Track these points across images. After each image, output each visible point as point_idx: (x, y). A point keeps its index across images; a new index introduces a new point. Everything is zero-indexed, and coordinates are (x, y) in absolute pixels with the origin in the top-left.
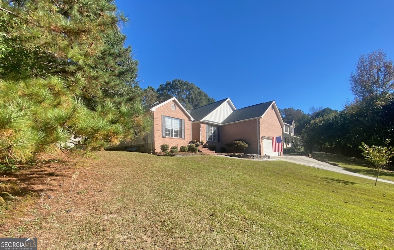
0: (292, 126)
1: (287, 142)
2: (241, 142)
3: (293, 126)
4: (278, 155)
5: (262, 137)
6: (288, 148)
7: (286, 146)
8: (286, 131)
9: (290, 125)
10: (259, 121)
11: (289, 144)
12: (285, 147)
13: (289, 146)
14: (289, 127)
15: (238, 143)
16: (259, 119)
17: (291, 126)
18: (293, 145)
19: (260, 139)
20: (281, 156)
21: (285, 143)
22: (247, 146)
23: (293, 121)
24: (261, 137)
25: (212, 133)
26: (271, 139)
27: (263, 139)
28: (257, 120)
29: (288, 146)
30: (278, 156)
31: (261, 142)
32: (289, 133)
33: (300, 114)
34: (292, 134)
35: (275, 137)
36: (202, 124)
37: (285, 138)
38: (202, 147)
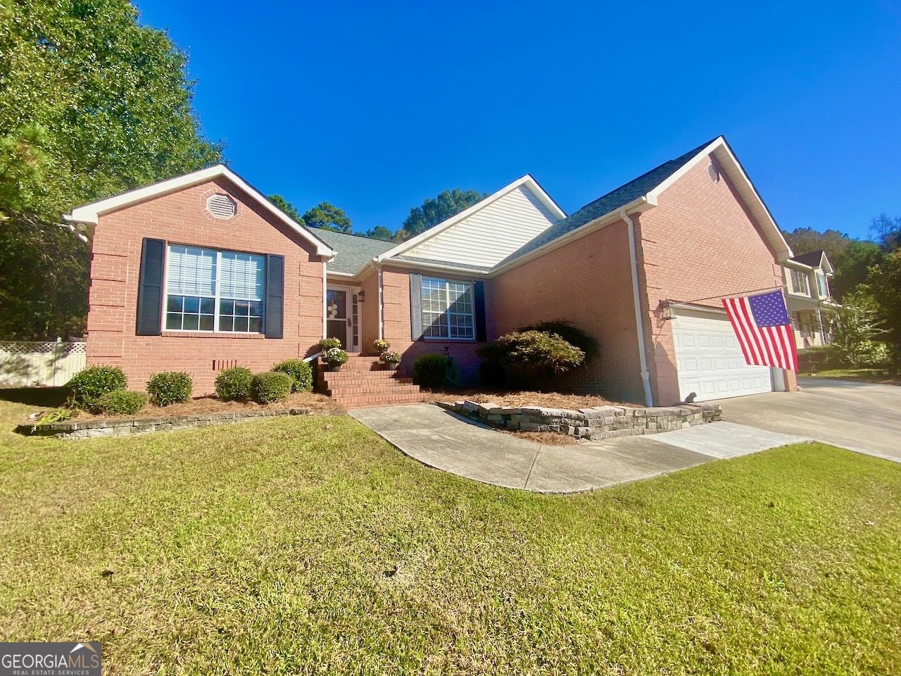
0: (819, 271)
1: (805, 327)
2: (538, 335)
3: (825, 271)
4: (770, 389)
5: (663, 305)
6: (814, 348)
7: (806, 341)
8: (796, 290)
9: (811, 268)
10: (637, 226)
11: (817, 334)
12: (800, 345)
13: (817, 341)
14: (809, 273)
15: (527, 344)
16: (635, 217)
17: (816, 271)
18: (836, 338)
19: (651, 315)
20: (787, 390)
21: (797, 333)
22: (574, 353)
23: (823, 252)
24: (653, 304)
25: (448, 306)
26: (723, 312)
27: (666, 313)
28: (627, 219)
29: (811, 344)
30: (774, 390)
31: (655, 330)
32: (809, 296)
33: (839, 243)
34: (824, 297)
35: (741, 301)
36: (386, 275)
37: (798, 313)
38: (369, 365)
